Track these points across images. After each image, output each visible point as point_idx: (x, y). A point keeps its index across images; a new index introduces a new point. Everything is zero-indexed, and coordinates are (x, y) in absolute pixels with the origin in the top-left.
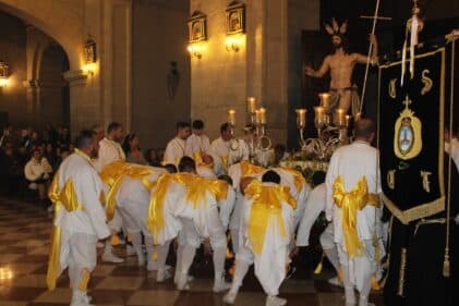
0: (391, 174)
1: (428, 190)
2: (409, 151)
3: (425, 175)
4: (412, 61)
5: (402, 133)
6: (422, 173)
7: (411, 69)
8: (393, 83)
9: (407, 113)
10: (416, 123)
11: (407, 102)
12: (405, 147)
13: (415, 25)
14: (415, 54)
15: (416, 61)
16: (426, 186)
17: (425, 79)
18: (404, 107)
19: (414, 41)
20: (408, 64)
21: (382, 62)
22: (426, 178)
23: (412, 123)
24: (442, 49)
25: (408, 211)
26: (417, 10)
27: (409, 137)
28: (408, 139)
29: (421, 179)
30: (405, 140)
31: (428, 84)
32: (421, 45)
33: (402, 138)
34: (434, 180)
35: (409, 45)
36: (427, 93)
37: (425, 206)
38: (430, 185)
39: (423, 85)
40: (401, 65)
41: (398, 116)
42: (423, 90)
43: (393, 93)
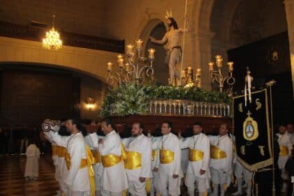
0: (243, 148)
1: (263, 154)
2: (252, 136)
3: (261, 148)
4: (250, 95)
5: (248, 128)
6: (260, 147)
7: (250, 98)
8: (241, 105)
9: (249, 119)
10: (255, 123)
11: (249, 114)
12: (249, 135)
13: (249, 79)
14: (251, 91)
15: (252, 95)
16: (262, 152)
17: (258, 103)
18: (247, 116)
19: (250, 86)
20: (248, 97)
21: (234, 95)
22: (262, 150)
23: (253, 123)
24: (265, 90)
25: (254, 165)
26: (249, 72)
27: (252, 130)
28: (251, 130)
29: (259, 149)
30: (249, 131)
31: (259, 106)
32: (254, 88)
33: (248, 130)
34: (266, 150)
35: (247, 88)
36: (259, 110)
37: (263, 162)
38: (265, 153)
39: (257, 106)
40: (244, 97)
41: (244, 120)
42: (257, 108)
43: (241, 110)
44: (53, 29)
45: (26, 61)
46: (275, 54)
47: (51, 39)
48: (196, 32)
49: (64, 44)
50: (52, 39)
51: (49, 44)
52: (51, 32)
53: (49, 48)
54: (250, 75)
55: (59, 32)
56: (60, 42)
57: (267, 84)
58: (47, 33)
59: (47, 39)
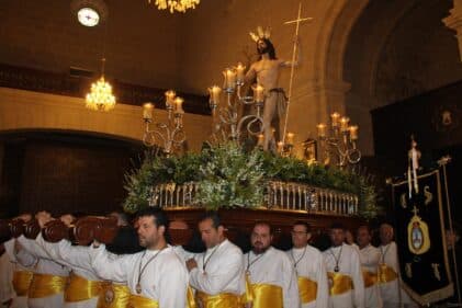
0: (409, 266)
1: (439, 277)
2: (421, 247)
3: (435, 266)
4: (416, 180)
5: (414, 234)
6: (433, 265)
8: (403, 197)
9: (416, 219)
10: (424, 226)
11: (415, 210)
12: (417, 245)
13: (414, 155)
14: (418, 175)
15: (419, 180)
16: (437, 274)
17: (427, 193)
18: (413, 215)
19: (415, 165)
20: (413, 183)
21: (394, 181)
22: (436, 270)
23: (421, 226)
24: (437, 171)
25: (425, 296)
26: (415, 144)
27: (420, 237)
29: (433, 269)
30: (417, 239)
31: (429, 197)
32: (422, 168)
33: (414, 238)
34: (442, 269)
35: (412, 169)
36: (430, 204)
37: (437, 291)
38: (441, 275)
39: (426, 198)
40: (407, 184)
41: (409, 221)
42: (427, 201)
43: (404, 204)
44: (103, 79)
45: (59, 127)
46: (447, 115)
47: (98, 95)
48: (321, 82)
49: (118, 102)
50: (101, 94)
51: (96, 101)
52: (99, 83)
53: (96, 108)
54: (417, 148)
55: (111, 83)
56: (112, 100)
57: (439, 162)
58: (93, 85)
59: (93, 94)
